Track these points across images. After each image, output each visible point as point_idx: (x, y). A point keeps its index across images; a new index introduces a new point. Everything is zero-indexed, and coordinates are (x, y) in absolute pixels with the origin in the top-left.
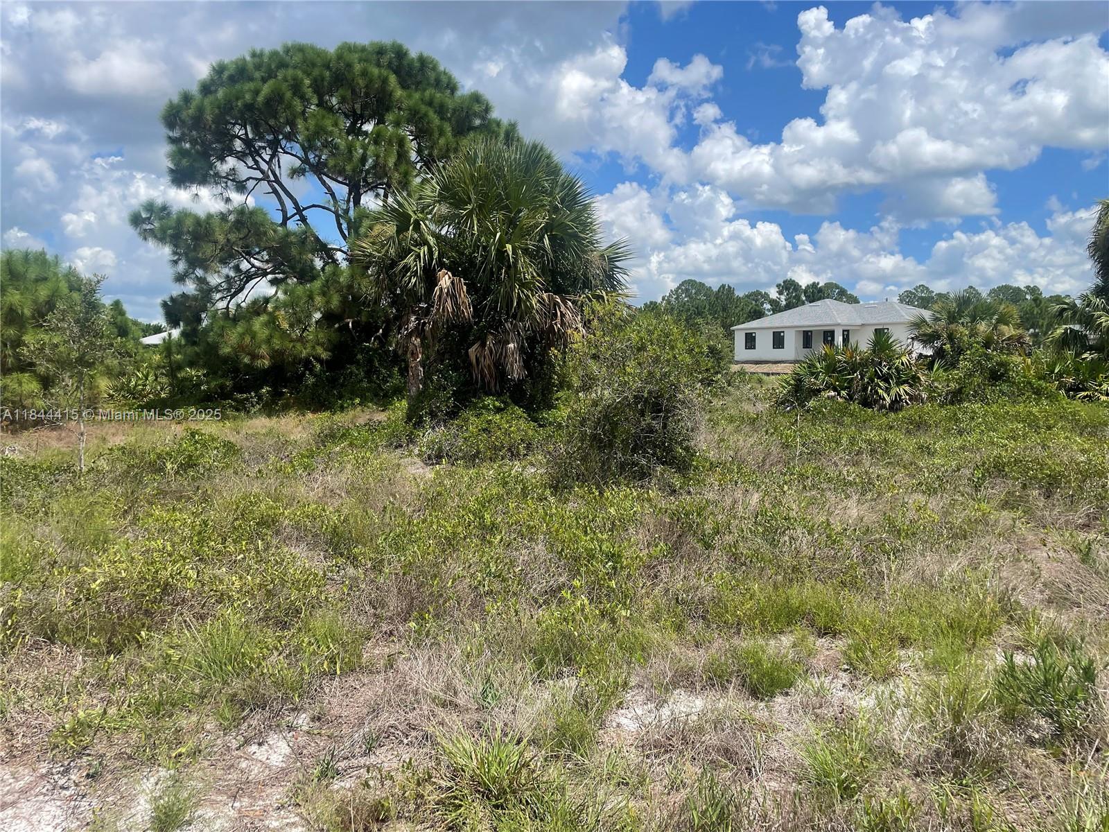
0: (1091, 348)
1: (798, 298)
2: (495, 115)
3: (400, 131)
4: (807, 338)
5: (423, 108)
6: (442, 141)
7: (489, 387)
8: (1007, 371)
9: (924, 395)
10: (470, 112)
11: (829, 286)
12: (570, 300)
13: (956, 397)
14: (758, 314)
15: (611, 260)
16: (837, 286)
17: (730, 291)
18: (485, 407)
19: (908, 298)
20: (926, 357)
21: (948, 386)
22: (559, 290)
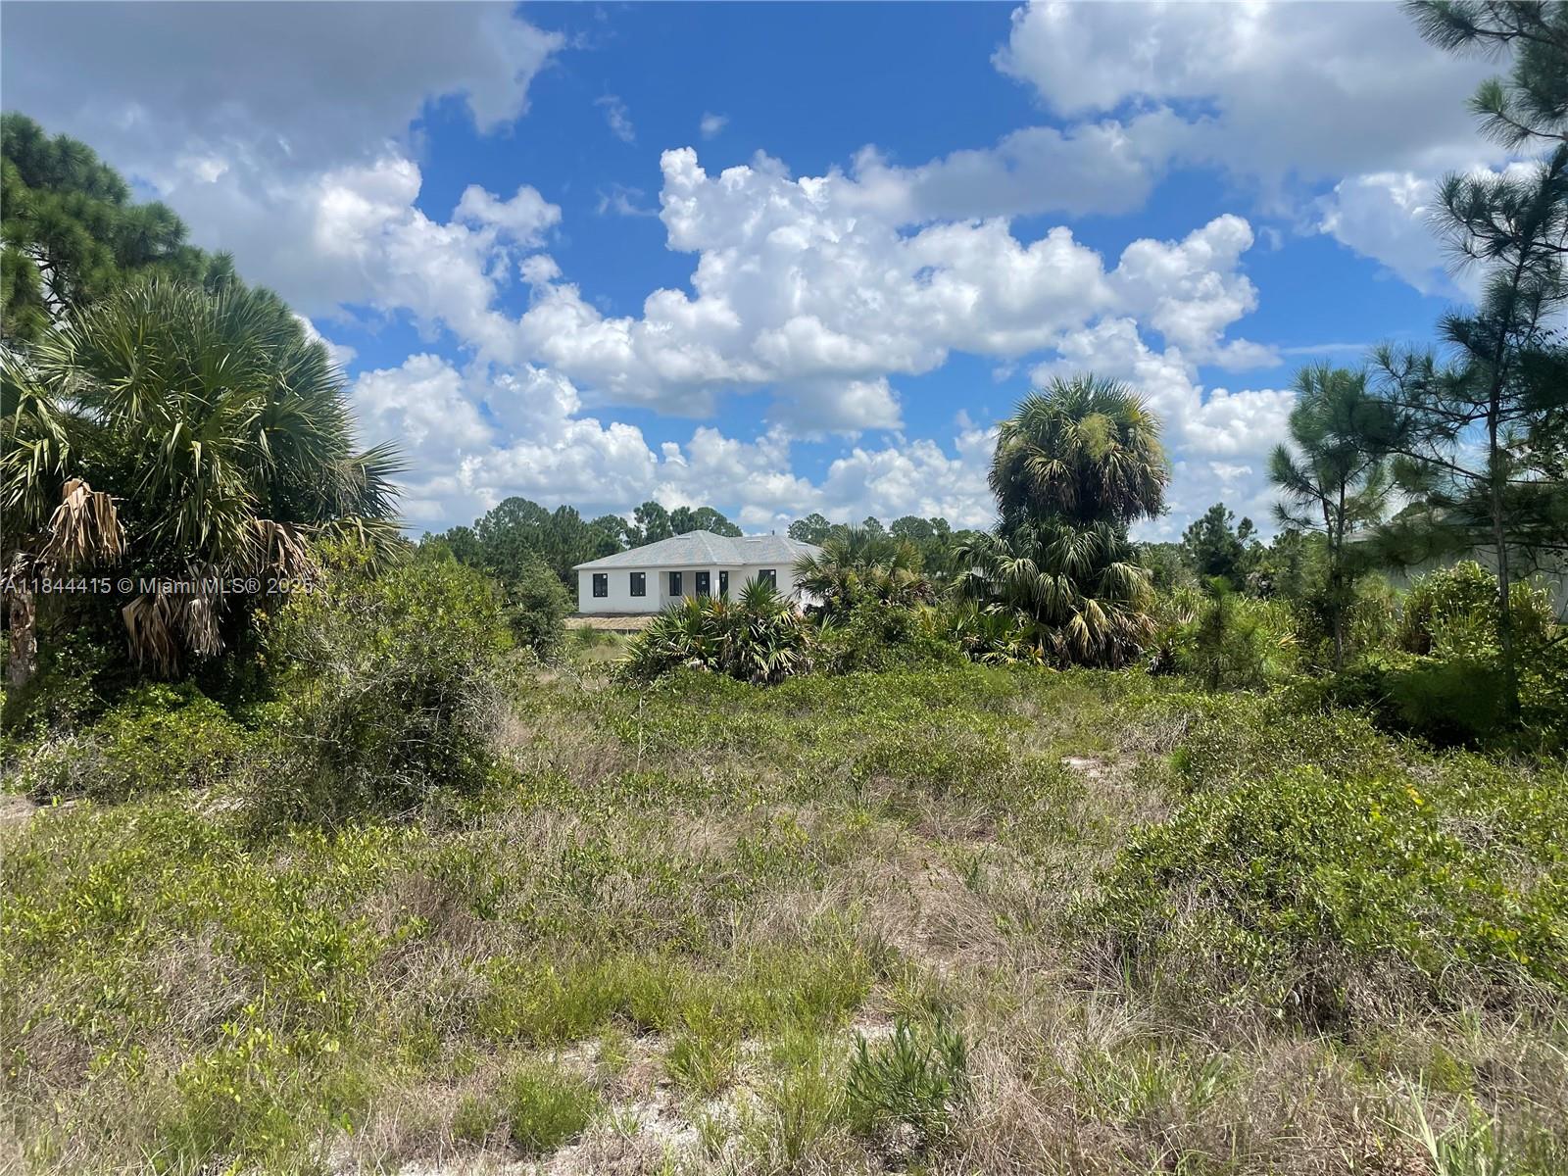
0: (996, 599)
1: (663, 526)
2: (190, 240)
3: (21, 253)
4: (675, 582)
5: (65, 221)
6: (98, 274)
7: (158, 668)
8: (903, 628)
9: (810, 661)
10: (149, 233)
11: (704, 512)
12: (302, 532)
13: (847, 663)
14: (611, 549)
15: (373, 472)
16: (714, 513)
17: (572, 515)
18: (152, 703)
19: (800, 531)
20: (816, 608)
21: (838, 649)
22: (285, 515)
